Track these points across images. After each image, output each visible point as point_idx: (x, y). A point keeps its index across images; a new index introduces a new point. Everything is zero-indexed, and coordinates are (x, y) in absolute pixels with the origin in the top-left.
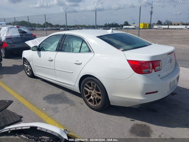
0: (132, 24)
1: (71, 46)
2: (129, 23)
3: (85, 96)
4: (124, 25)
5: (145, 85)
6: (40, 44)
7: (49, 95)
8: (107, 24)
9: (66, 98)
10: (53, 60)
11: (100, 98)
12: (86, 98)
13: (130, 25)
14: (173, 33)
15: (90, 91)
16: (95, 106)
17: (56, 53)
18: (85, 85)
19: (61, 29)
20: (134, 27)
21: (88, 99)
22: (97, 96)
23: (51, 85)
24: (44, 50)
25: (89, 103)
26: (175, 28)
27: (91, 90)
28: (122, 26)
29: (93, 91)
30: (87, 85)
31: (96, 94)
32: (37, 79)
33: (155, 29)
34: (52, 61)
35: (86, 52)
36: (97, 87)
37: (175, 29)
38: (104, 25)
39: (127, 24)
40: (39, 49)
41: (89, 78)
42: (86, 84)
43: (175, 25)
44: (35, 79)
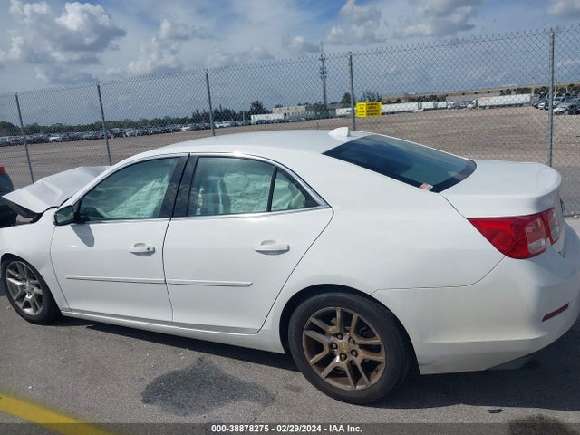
0: (274, 109)
1: (220, 193)
2: (265, 106)
3: (312, 361)
4: (253, 114)
5: (543, 293)
6: (83, 197)
7: (159, 380)
8: (201, 112)
9: (225, 378)
10: (154, 251)
11: (381, 358)
12: (314, 368)
13: (269, 113)
14: (398, 124)
15: (332, 339)
16: (358, 387)
17: (163, 222)
18: (308, 323)
19: (51, 139)
20: (281, 117)
21: (322, 371)
22: (362, 355)
23: (142, 341)
24: (100, 218)
25: (330, 381)
26: (392, 111)
27: (336, 335)
28: (248, 116)
29: (345, 339)
30: (317, 322)
31: (357, 347)
32: (74, 328)
33: (341, 117)
34: (149, 253)
35: (289, 208)
36: (360, 324)
37: (393, 113)
38: (191, 117)
39: (258, 109)
40: (80, 215)
41: (324, 296)
42: (312, 319)
43: (389, 102)
44: (63, 329)
